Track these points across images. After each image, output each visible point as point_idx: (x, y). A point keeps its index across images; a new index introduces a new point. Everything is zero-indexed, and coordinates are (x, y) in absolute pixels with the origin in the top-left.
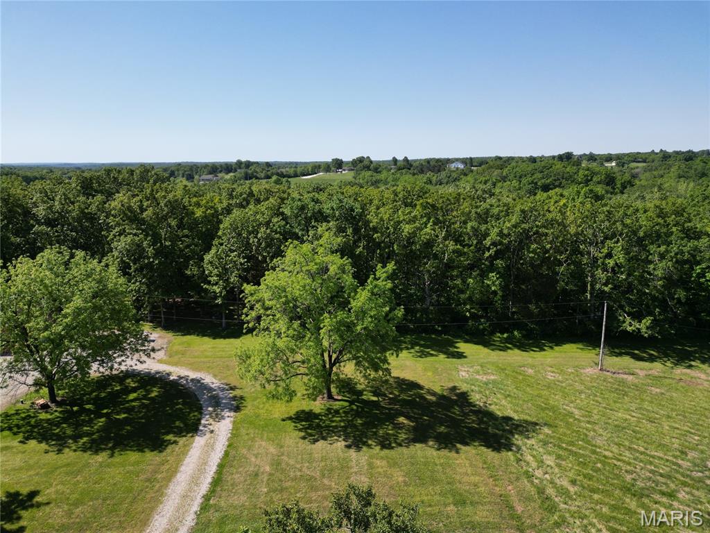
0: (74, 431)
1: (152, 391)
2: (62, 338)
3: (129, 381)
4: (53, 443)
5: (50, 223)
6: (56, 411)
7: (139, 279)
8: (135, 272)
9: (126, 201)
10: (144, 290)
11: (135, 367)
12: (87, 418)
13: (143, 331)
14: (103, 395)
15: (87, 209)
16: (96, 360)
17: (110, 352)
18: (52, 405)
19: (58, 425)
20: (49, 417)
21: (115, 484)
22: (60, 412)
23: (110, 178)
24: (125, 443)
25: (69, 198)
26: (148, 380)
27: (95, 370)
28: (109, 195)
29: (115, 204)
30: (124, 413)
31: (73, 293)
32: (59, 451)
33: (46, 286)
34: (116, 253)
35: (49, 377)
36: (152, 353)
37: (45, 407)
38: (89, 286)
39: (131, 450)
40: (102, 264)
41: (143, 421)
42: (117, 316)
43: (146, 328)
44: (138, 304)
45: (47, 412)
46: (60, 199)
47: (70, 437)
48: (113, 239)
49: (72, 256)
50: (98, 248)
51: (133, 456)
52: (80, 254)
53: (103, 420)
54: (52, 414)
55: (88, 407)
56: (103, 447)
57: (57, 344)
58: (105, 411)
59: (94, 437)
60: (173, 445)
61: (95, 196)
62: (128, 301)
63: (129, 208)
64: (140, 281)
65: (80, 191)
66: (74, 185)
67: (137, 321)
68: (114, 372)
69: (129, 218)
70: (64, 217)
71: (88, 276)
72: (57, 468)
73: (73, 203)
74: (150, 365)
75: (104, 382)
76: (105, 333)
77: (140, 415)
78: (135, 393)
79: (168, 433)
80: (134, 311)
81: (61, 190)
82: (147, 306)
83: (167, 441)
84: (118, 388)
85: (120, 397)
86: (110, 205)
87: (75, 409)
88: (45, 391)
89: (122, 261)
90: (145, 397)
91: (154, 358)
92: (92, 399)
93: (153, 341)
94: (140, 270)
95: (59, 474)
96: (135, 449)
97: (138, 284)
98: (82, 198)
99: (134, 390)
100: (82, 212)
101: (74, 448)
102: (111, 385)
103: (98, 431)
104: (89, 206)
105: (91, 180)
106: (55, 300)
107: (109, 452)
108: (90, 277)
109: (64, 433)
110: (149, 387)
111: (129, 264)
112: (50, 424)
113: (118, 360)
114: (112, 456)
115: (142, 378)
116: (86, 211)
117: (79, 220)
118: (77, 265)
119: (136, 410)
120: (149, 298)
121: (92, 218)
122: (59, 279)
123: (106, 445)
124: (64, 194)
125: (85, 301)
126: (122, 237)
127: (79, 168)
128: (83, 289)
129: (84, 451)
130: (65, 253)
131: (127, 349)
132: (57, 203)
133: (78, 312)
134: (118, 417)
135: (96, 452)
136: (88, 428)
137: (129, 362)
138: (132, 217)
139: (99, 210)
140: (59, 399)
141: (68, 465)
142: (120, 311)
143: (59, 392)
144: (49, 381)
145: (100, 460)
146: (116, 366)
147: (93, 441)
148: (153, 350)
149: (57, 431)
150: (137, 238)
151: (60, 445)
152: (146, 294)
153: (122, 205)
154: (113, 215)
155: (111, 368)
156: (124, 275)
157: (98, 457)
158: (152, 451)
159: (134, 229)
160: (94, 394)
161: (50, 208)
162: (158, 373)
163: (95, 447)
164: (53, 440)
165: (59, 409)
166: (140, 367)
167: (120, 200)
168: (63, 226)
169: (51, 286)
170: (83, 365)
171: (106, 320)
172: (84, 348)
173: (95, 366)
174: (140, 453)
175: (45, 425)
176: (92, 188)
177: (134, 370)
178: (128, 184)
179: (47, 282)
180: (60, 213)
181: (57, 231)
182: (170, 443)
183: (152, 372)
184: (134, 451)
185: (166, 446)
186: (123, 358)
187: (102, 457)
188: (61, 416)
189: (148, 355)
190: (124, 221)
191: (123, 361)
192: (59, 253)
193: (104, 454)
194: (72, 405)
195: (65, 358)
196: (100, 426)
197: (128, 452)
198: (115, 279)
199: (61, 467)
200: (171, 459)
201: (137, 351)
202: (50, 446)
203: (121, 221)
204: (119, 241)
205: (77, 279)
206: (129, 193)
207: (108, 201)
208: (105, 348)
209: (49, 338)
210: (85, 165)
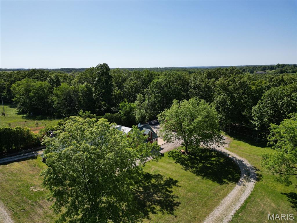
0: (191, 165)
1: (221, 160)
2: (193, 130)
3: (213, 152)
4: (185, 166)
5: (195, 88)
6: (187, 156)
7: (223, 113)
8: (221, 110)
9: (223, 81)
10: (224, 118)
11: (216, 148)
12: (196, 162)
13: (221, 134)
14: (203, 155)
15: (208, 84)
16: (203, 141)
17: (208, 140)
18: (186, 153)
19: (187, 161)
20: (185, 157)
21: (202, 190)
22: (188, 156)
23: (218, 72)
24: (208, 176)
25: (202, 80)
26: (220, 155)
27: (202, 145)
28: (217, 79)
29: (218, 83)
30: (209, 164)
31: (198, 115)
32: (186, 170)
33: (190, 111)
34: (215, 102)
35: (187, 143)
36: (223, 144)
37: (184, 153)
38: (204, 113)
39: (210, 180)
40: (210, 105)
41: (216, 170)
42: (212, 126)
43: (222, 134)
44: (221, 123)
45: (184, 155)
46: (199, 80)
47: (190, 167)
48: (215, 96)
49: (200, 101)
50: (209, 99)
51: (210, 182)
52: (203, 100)
53: (202, 164)
54: (185, 156)
55: (197, 158)
56: (200, 174)
57: (191, 132)
58: (203, 161)
59: (198, 169)
60: (227, 184)
61: (211, 79)
62: (217, 121)
63: (224, 85)
64: (223, 114)
65: (206, 77)
66: (205, 75)
67: (219, 130)
68: (208, 148)
69: (223, 88)
70: (199, 86)
71: (204, 109)
72: (184, 176)
73: (203, 81)
74: (222, 149)
75: (204, 150)
76: (207, 132)
77: (215, 167)
78: (215, 158)
79: (225, 179)
80: (219, 126)
81: (200, 76)
82: (224, 125)
83: (224, 181)
84: (209, 154)
85: (209, 158)
86: (216, 83)
87: (193, 157)
88: (184, 147)
89: (217, 105)
90: (218, 161)
91: (224, 146)
92: (199, 155)
93: (224, 139)
94: (223, 110)
95: (185, 178)
96: (211, 179)
97: (222, 115)
98: (207, 80)
99: (214, 157)
100: (206, 85)
101: (191, 171)
102: (206, 152)
103: (199, 168)
104: (209, 83)
105: (211, 73)
106: (192, 116)
107: (202, 177)
108: (205, 110)
109: (188, 164)
110: (220, 157)
111: (220, 107)
112: (184, 159)
113: (210, 143)
114: (203, 179)
115: (218, 153)
116: (207, 85)
117: (204, 88)
118: (201, 104)
119: (214, 165)
120: (225, 122)
121: (209, 87)
122: (195, 109)
123: (202, 174)
124: (201, 78)
125: (202, 119)
126: (219, 96)
127: (207, 68)
128: (202, 114)
129: (194, 173)
130: (198, 100)
131: (214, 140)
132: (198, 81)
133: (199, 122)
134: (207, 165)
135: (198, 175)
136: (196, 165)
137: (214, 145)
138: (224, 88)
139: (212, 85)
140: (188, 152)
141: (188, 176)
142: (213, 125)
143: (189, 149)
144: (186, 144)
145: (199, 179)
146: (209, 145)
147: (197, 171)
148: (224, 143)
149: (186, 163)
150: (224, 97)
151: (187, 168)
152: (225, 120)
153: (221, 83)
154: (217, 87)
155: (207, 146)
156: (217, 111)
157: (198, 177)
158: (218, 183)
159: (224, 93)
160: (200, 154)
161: (195, 83)
162: (224, 153)
163: (198, 173)
164: (185, 165)
165: (188, 155)
166: (217, 148)
167: (221, 80)
168: (199, 90)
169: (192, 111)
170: (198, 142)
171: (208, 127)
172: (199, 136)
173: (202, 143)
174: (213, 182)
175: (183, 159)
176: (211, 76)
177: (215, 149)
178: (225, 75)
179: (191, 109)
180: (198, 85)
181: (196, 92)
182: (225, 182)
183: (222, 152)
184: (211, 180)
185: (224, 183)
186: (212, 143)
187: (199, 178)
188: (188, 158)
189: (222, 145)
190: (221, 89)
191: (212, 144)
192: (196, 99)
193: (200, 177)
194: (193, 155)
195: (192, 138)
196: (200, 166)
197: (209, 180)
198: (213, 112)
199: (186, 176)
200: (225, 190)
201: (218, 142)
202: (183, 167)
203: (219, 89)
204: (217, 97)
205: (200, 110)
206: (224, 78)
207: (216, 81)
208: (206, 137)
209: (188, 129)
210: (210, 67)
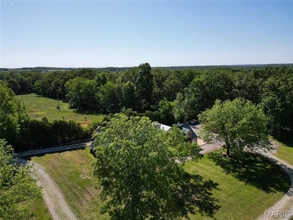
0: (233, 169)
1: (267, 166)
2: (236, 132)
3: (258, 158)
4: (225, 170)
5: (239, 88)
6: (228, 159)
7: (271, 116)
8: (270, 112)
9: (272, 81)
10: (272, 121)
11: (262, 153)
12: (239, 166)
13: (269, 139)
14: (246, 159)
15: (255, 84)
16: (247, 145)
17: (253, 144)
18: (227, 156)
19: (228, 164)
20: (226, 160)
21: (245, 196)
22: (230, 160)
23: (267, 71)
24: (252, 182)
25: (248, 79)
26: (266, 161)
27: (246, 149)
28: (265, 78)
29: (267, 82)
30: (254, 170)
31: (243, 116)
32: (227, 174)
33: (234, 112)
34: (263, 103)
35: (229, 145)
36: (271, 149)
37: (225, 155)
38: (250, 115)
39: (254, 186)
40: (257, 107)
41: (261, 176)
42: (259, 130)
43: (270, 138)
44: (268, 127)
45: (225, 158)
46: (245, 79)
47: (232, 170)
48: (263, 97)
49: (246, 102)
50: (255, 100)
51: (254, 189)
52: (249, 102)
53: (245, 169)
54: (227, 159)
55: (240, 161)
56: (243, 179)
57: (234, 134)
58: (246, 166)
59: (240, 174)
60: (273, 193)
61: (259, 78)
62: (264, 124)
63: (273, 85)
64: (271, 117)
65: (253, 76)
66: (251, 74)
67: (267, 134)
68: (253, 152)
69: (272, 89)
70: (244, 86)
71: (250, 111)
72: (225, 179)
73: (249, 81)
74: (269, 155)
75: (248, 154)
76: (252, 135)
77: (260, 174)
78: (260, 163)
79: (272, 187)
80: (266, 129)
81: (246, 76)
82: (272, 129)
83: (270, 189)
84: (253, 159)
85: (253, 163)
86: (265, 82)
87: (235, 160)
88: (226, 150)
89: (265, 107)
90: (264, 167)
91: (271, 152)
92: (242, 159)
93: (272, 144)
94: (272, 112)
95: (226, 182)
96: (256, 186)
97: (270, 118)
98: (253, 79)
99: (260, 162)
100: (252, 85)
101: (232, 175)
102: (250, 157)
103: (242, 173)
104: (256, 82)
105: (259, 72)
106: (236, 118)
107: (245, 182)
108: (251, 112)
109: (230, 168)
110: (266, 164)
111: (268, 108)
112: (225, 162)
113: (256, 148)
114: (246, 184)
115: (264, 159)
116: (254, 84)
117: (250, 88)
118: (247, 106)
119: (259, 171)
120: (274, 125)
121: (256, 88)
122: (239, 110)
123: (245, 179)
124: (247, 77)
125: (247, 121)
126: (267, 97)
127: (254, 67)
128: (247, 116)
129: (236, 177)
130: (243, 100)
131: (260, 144)
132: (243, 81)
133: (244, 124)
134: (251, 170)
135: (241, 180)
136: (239, 170)
137: (260, 150)
138: (274, 88)
139: (259, 84)
140: (230, 155)
141: (229, 180)
142: (260, 128)
143: (231, 152)
144: (228, 147)
145: (241, 184)
146: (254, 150)
147: (240, 175)
148: (272, 148)
149: (228, 166)
150: (274, 98)
151: (228, 172)
152: (273, 123)
153: (270, 83)
154: (265, 87)
155: (252, 150)
156: (265, 113)
157: (240, 182)
158: (263, 191)
159: (273, 94)
160: (243, 158)
161: (241, 83)
162: (271, 159)
163: (241, 178)
164: (226, 169)
165: (229, 158)
166: (264, 154)
167: (270, 80)
168: (244, 90)
169: (236, 112)
170: (242, 145)
171: (254, 130)
172: (243, 138)
173: (246, 147)
174: (258, 189)
175: (224, 162)
176: (258, 75)
177: (261, 154)
178: (275, 74)
179: (235, 110)
180: (244, 85)
181: (241, 92)
182: (272, 191)
183: (269, 157)
184: (255, 187)
185: (270, 192)
186: (258, 148)
187: (242, 183)
188: (230, 161)
189: (269, 150)
190: (270, 90)
191: (258, 149)
192: (241, 100)
193: (243, 182)
194: (235, 158)
195: (236, 141)
196: (243, 171)
197: (253, 186)
198: (261, 114)
199: (227, 180)
200: (271, 198)
201: (264, 146)
202: (224, 170)
203: (268, 90)
204: (265, 98)
205: (246, 111)
206: (275, 78)
207: (264, 81)
208: (251, 141)
209: (232, 131)
210: (256, 65)
